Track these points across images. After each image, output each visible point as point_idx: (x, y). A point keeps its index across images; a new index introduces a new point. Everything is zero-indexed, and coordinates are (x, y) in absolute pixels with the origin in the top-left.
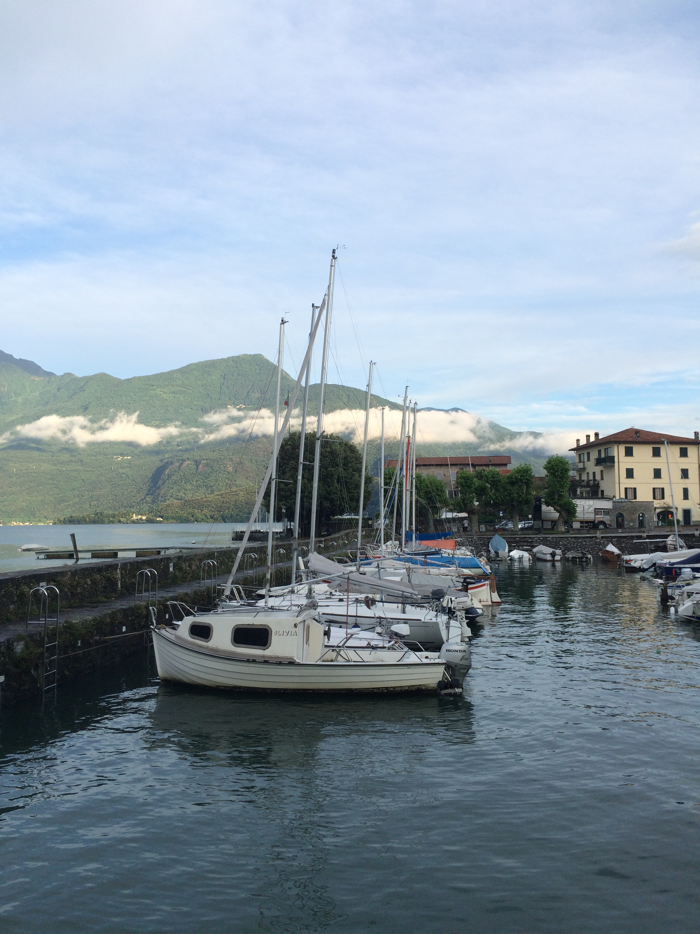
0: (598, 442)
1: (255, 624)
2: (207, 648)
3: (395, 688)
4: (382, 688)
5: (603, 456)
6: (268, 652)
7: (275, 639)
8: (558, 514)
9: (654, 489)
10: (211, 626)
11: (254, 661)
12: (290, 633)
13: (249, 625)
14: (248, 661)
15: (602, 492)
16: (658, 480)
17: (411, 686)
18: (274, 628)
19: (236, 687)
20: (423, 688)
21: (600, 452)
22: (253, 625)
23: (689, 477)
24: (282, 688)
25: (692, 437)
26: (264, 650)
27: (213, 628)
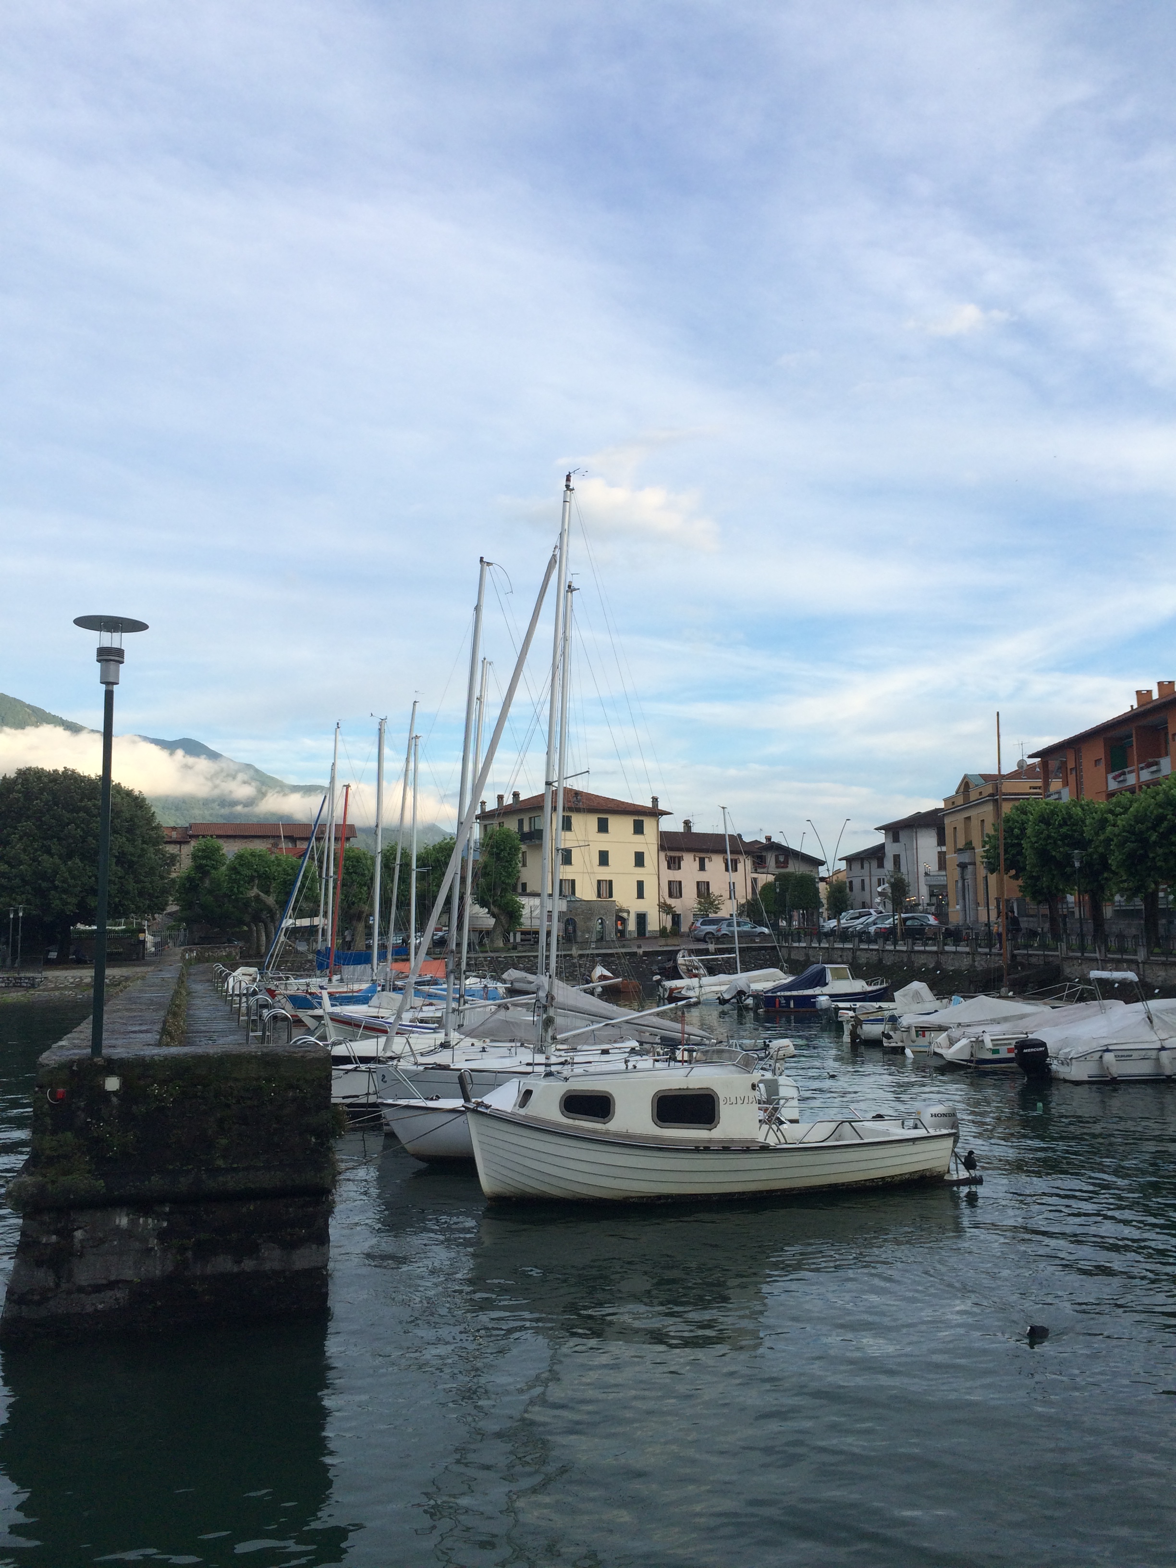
0: (518, 806)
1: (690, 1087)
2: (607, 1133)
3: (893, 1177)
4: (876, 1179)
5: (526, 829)
6: (718, 1133)
7: (725, 1111)
8: (494, 920)
9: (599, 882)
10: (611, 1095)
11: (707, 1149)
12: (746, 1101)
13: (680, 1089)
14: (697, 1150)
15: (524, 885)
16: (603, 869)
17: (913, 1172)
18: (722, 1094)
19: (660, 1197)
20: (928, 1174)
21: (521, 822)
22: (687, 1089)
23: (645, 864)
24: (736, 1191)
25: (649, 804)
26: (710, 1130)
27: (613, 1098)
